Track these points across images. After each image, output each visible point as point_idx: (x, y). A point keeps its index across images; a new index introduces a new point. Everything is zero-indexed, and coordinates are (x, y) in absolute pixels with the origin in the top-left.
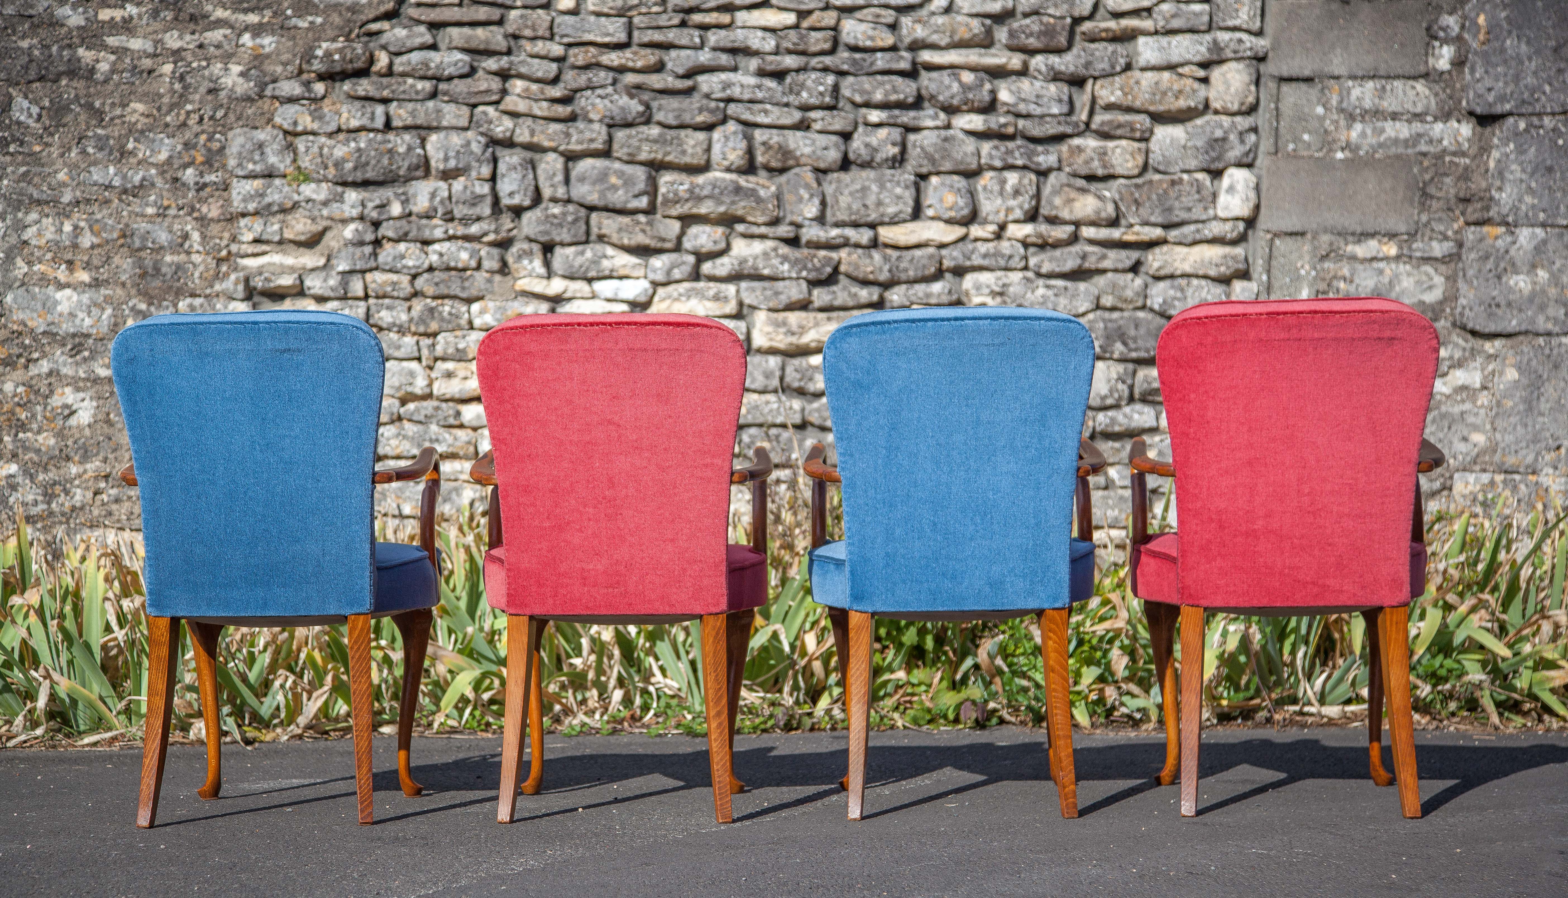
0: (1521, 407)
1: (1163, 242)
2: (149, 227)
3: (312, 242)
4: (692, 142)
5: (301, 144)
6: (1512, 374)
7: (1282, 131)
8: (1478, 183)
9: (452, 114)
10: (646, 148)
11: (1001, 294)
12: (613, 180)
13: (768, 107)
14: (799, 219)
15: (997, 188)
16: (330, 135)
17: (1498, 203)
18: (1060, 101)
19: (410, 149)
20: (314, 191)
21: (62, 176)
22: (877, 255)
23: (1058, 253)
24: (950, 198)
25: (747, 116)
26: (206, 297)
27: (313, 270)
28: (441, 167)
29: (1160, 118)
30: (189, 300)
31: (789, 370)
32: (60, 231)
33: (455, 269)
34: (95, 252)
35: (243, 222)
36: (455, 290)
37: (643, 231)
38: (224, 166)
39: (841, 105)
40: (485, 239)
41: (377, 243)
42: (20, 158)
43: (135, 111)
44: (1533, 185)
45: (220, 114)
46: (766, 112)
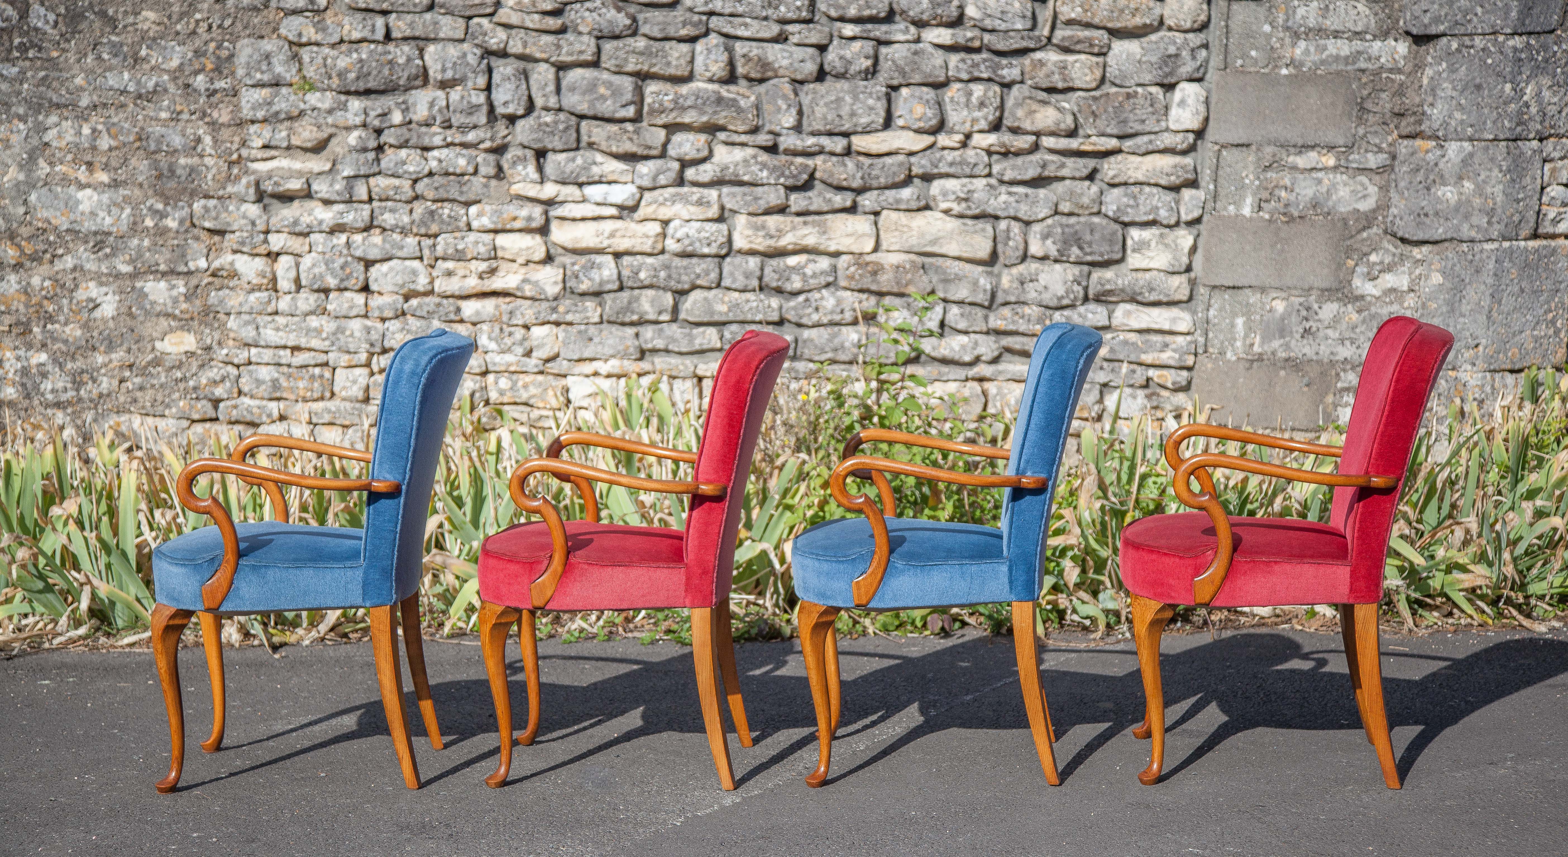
0: (1444, 309)
1: (1118, 151)
2: (163, 130)
3: (319, 148)
4: (676, 54)
5: (306, 54)
6: (1437, 278)
7: (1231, 47)
8: (1412, 99)
9: (450, 26)
10: (632, 59)
11: (966, 200)
12: (602, 90)
13: (748, 20)
14: (777, 129)
15: (963, 100)
16: (333, 46)
17: (1429, 118)
18: (1024, 17)
19: (409, 60)
20: (319, 100)
21: (79, 81)
22: (850, 163)
23: (1019, 160)
24: (919, 110)
25: (728, 29)
26: (219, 198)
27: (319, 174)
28: (439, 77)
29: (1116, 33)
30: (203, 202)
31: (768, 270)
32: (80, 133)
33: (454, 174)
34: (114, 154)
35: (253, 129)
36: (454, 193)
37: (631, 139)
38: (233, 73)
39: (817, 18)
40: (482, 146)
41: (380, 149)
42: (39, 63)
43: (146, 19)
44: (1463, 101)
45: (227, 23)
46: (746, 25)
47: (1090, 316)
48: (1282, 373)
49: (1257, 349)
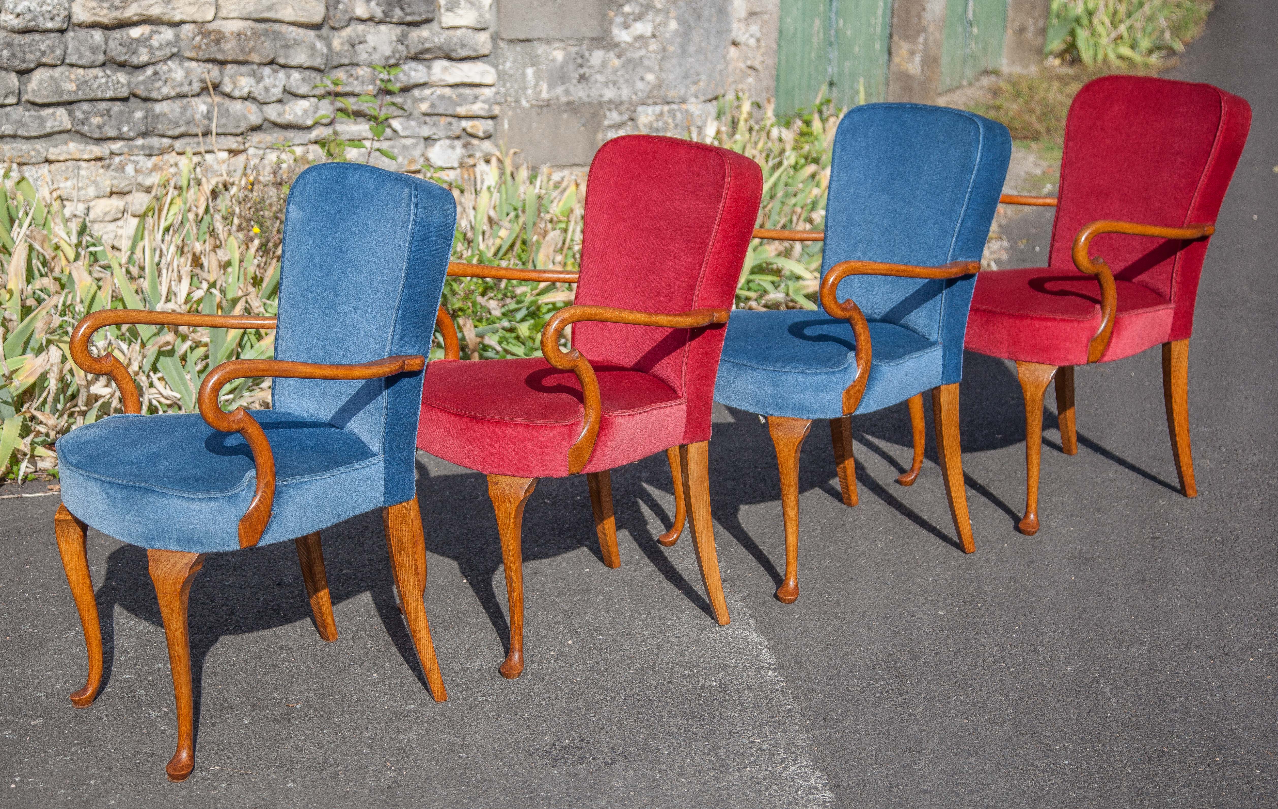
0: (679, 51)
6: (673, 25)
31: (112, 44)
47: (413, 74)
48: (565, 116)
49: (545, 95)
